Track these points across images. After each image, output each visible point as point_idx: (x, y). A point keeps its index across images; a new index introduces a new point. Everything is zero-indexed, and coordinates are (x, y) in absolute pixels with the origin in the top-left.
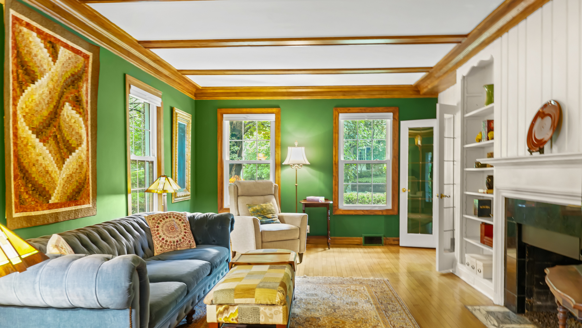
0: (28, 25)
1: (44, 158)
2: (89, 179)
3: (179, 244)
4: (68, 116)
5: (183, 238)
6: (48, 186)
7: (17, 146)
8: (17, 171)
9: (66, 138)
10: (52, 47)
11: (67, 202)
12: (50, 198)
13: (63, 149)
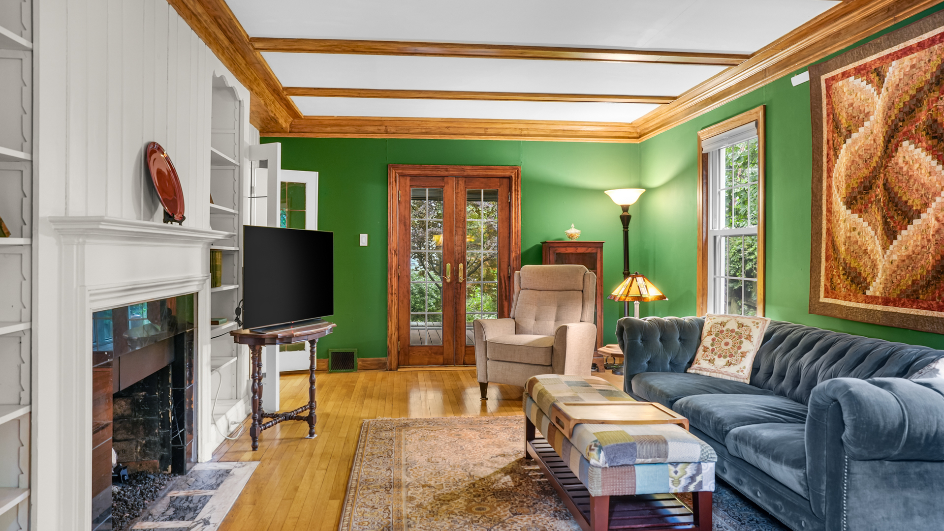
0: (845, 75)
1: (859, 234)
6: (865, 271)
7: (831, 223)
8: (831, 252)
9: (901, 197)
10: (876, 75)
11: (900, 300)
12: (867, 288)
13: (892, 218)
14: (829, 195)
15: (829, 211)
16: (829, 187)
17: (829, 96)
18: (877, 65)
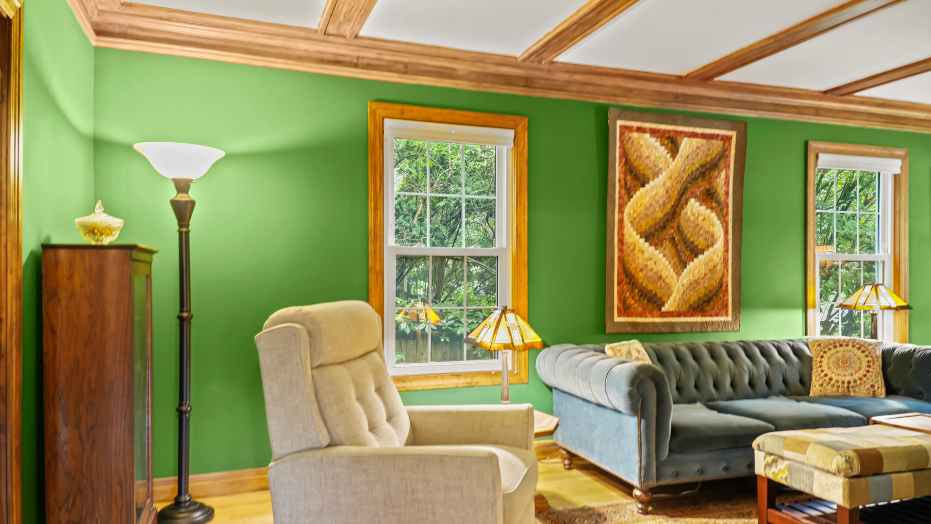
1: (655, 263)
2: (727, 286)
3: (853, 387)
4: (694, 215)
5: (861, 379)
6: (660, 292)
7: (622, 253)
8: (623, 277)
10: (672, 143)
12: (663, 304)
14: (622, 228)
15: (621, 241)
16: (621, 221)
17: (622, 142)
18: (672, 134)
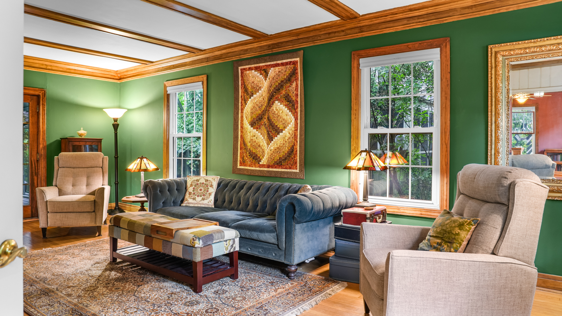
0: (250, 69)
1: (256, 138)
4: (277, 110)
6: (259, 154)
7: (243, 133)
8: (243, 145)
9: (275, 124)
10: (265, 72)
11: (274, 165)
12: (260, 161)
13: (271, 132)
14: (242, 120)
15: (242, 127)
16: (242, 117)
17: (242, 77)
18: (265, 68)
